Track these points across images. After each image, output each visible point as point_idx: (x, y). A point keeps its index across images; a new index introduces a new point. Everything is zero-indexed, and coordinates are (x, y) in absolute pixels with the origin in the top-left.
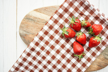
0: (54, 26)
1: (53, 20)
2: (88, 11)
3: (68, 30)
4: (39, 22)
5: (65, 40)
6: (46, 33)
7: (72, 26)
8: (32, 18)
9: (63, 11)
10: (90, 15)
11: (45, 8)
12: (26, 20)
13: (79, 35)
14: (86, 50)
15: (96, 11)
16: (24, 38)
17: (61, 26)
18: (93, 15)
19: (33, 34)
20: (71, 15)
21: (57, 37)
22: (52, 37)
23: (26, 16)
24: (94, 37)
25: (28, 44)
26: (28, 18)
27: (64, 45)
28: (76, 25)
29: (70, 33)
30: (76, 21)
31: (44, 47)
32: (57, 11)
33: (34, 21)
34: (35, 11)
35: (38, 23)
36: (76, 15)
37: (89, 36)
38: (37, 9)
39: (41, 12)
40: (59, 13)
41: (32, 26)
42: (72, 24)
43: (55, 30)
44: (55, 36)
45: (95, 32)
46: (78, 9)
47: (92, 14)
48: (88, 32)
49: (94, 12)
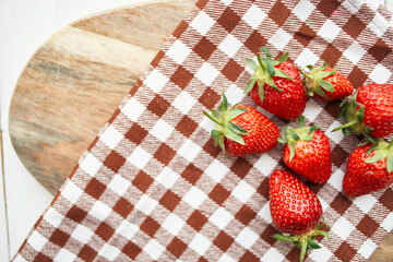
0: (173, 97)
1: (164, 71)
2: (334, 20)
3: (243, 120)
4: (101, 81)
5: (230, 163)
6: (136, 134)
7: (262, 98)
8: (67, 64)
9: (212, 22)
10: (348, 37)
11: (128, 11)
12: (37, 75)
13: (297, 138)
14: (332, 205)
15: (378, 16)
16: (35, 159)
17: (209, 98)
18: (362, 38)
19: (74, 142)
20: (255, 42)
21: (189, 150)
22: (164, 154)
23: (37, 55)
24: (370, 144)
25: (53, 184)
26: (45, 64)
27: (227, 186)
28: (281, 93)
29: (252, 131)
30: (278, 73)
31: (131, 200)
32: (183, 26)
33: (75, 77)
34: (77, 30)
35: (97, 84)
36: (280, 39)
37: (345, 140)
38: (88, 21)
39: (105, 34)
40: (196, 36)
41: (69, 102)
42: (260, 85)
43: (179, 120)
44: (179, 145)
45: (374, 122)
46: (289, 12)
47: (355, 36)
48: (336, 124)
49: (364, 26)
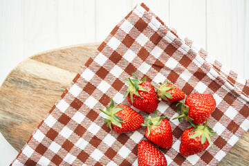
0: (85, 99)
1: (80, 85)
2: (174, 58)
3: (121, 114)
4: (46, 89)
5: (117, 136)
6: (64, 120)
7: (132, 101)
8: (27, 79)
9: (106, 59)
10: (182, 67)
11: (61, 51)
12: (11, 85)
13: (151, 124)
14: (175, 160)
15: (198, 56)
16: (8, 132)
17: (105, 100)
18: (190, 67)
19: (30, 123)
20: (130, 69)
21: (94, 129)
22: (80, 130)
23: (11, 74)
24: (193, 127)
25: (18, 146)
26: (15, 79)
27: (115, 149)
28: (142, 100)
29: (126, 119)
30: (141, 88)
31: (61, 156)
32: (91, 61)
33: (32, 86)
34: (34, 61)
35: (44, 91)
36: (144, 68)
37: (181, 124)
38: (39, 56)
39: (49, 64)
40: (98, 66)
41: (28, 100)
42: (131, 94)
43: (88, 112)
44: (88, 126)
46: (149, 54)
47: (186, 66)
48: (176, 115)
49: (191, 61)
